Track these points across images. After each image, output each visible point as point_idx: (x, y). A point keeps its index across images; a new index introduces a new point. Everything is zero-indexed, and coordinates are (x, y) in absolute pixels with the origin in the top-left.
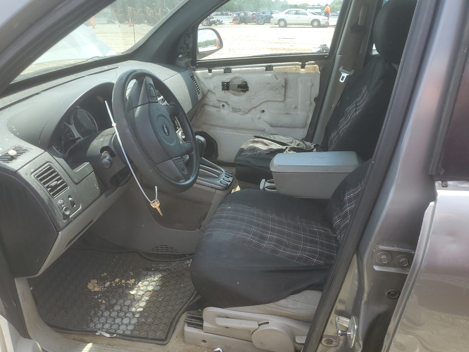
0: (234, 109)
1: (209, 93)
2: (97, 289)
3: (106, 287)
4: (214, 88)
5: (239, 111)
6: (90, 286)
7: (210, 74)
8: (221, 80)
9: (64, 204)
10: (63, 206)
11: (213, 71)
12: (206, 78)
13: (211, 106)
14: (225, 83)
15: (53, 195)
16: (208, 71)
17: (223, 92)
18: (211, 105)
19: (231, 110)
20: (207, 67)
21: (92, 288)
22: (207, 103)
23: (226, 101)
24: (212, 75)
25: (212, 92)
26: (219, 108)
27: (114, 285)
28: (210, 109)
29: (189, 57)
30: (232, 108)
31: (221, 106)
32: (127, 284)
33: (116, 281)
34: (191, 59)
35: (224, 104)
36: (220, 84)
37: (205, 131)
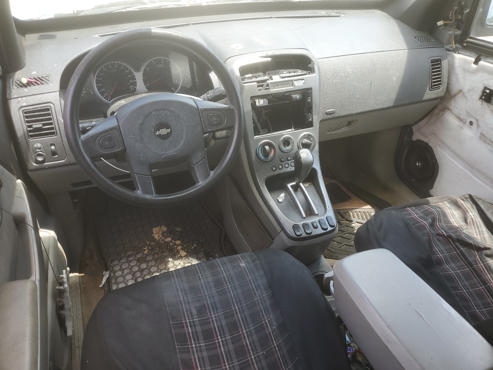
0: (482, 137)
1: (460, 95)
2: (156, 237)
3: (164, 241)
4: (470, 90)
5: (489, 144)
6: (155, 230)
7: (475, 66)
8: (484, 82)
9: (40, 149)
10: (38, 150)
11: (482, 63)
12: (466, 70)
13: (453, 114)
14: (489, 89)
15: (32, 136)
16: (473, 60)
17: (480, 102)
18: (454, 112)
19: (479, 135)
20: (476, 53)
21: (155, 233)
22: (452, 107)
23: (477, 118)
24: (476, 68)
25: (464, 95)
26: (465, 123)
27: (171, 244)
28: (450, 119)
29: (458, 28)
30: (481, 134)
31: (468, 122)
32: (178, 252)
33: (176, 242)
34: (459, 32)
35: (473, 120)
36: (481, 88)
37: (431, 144)
